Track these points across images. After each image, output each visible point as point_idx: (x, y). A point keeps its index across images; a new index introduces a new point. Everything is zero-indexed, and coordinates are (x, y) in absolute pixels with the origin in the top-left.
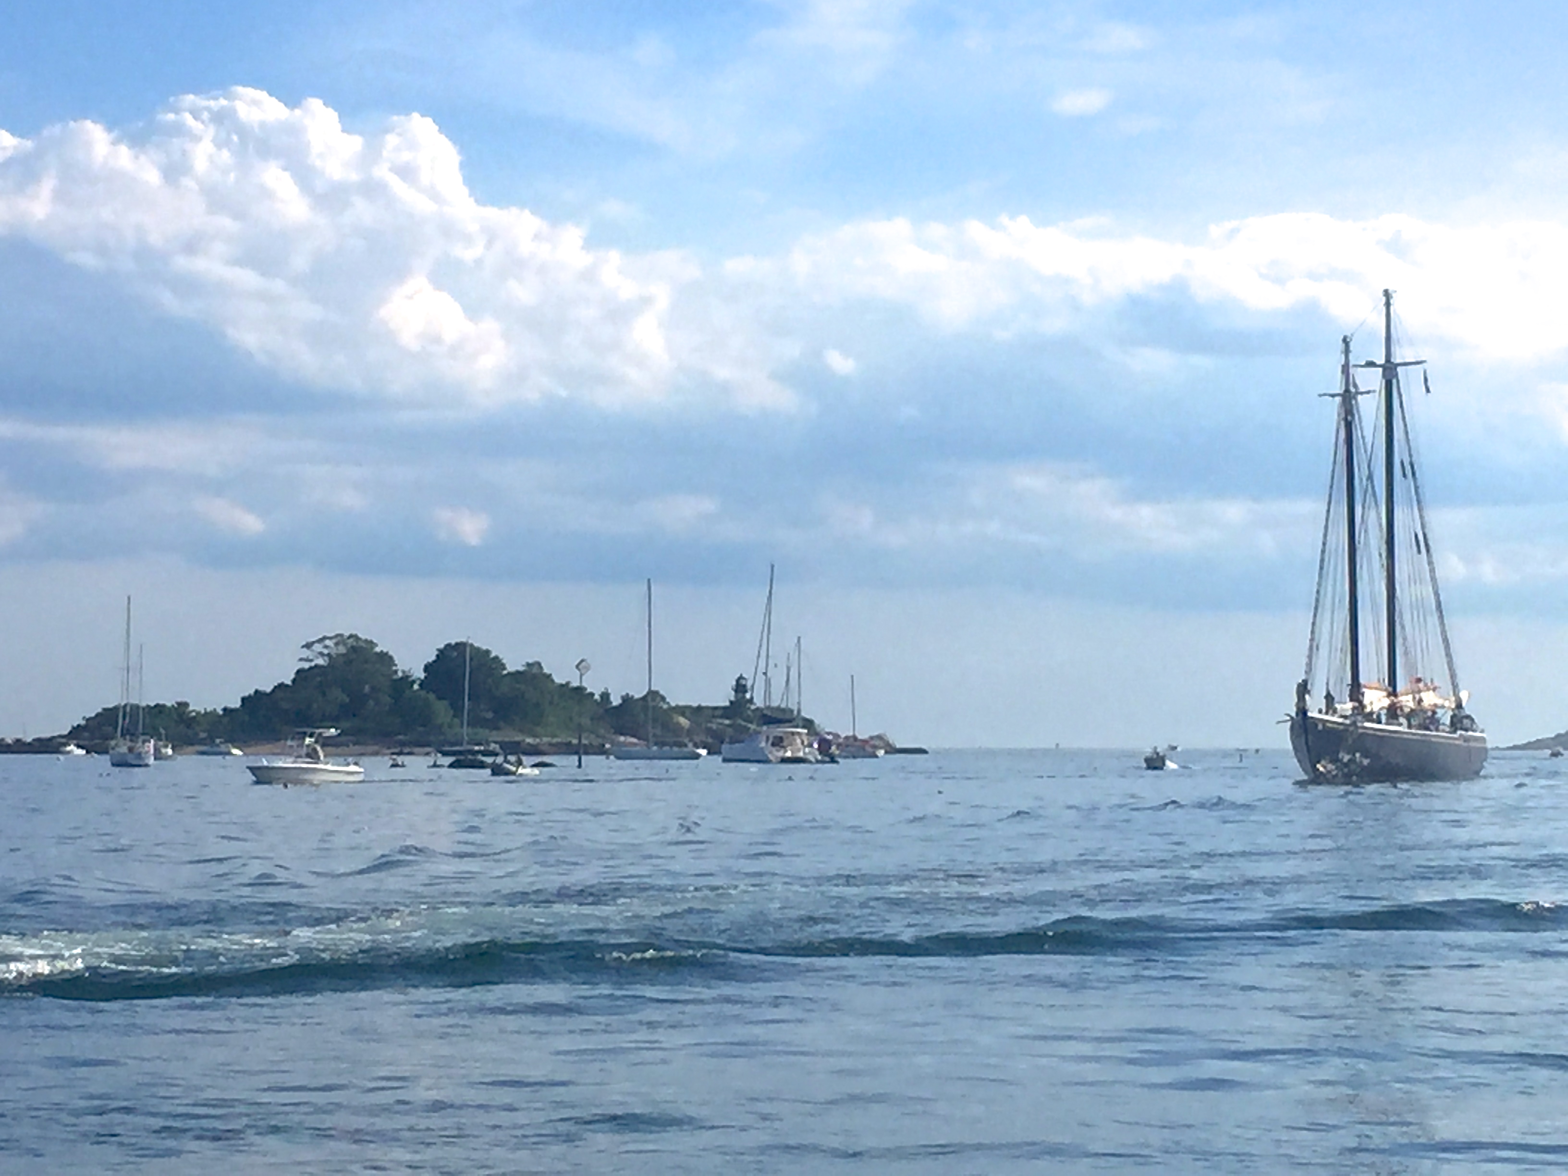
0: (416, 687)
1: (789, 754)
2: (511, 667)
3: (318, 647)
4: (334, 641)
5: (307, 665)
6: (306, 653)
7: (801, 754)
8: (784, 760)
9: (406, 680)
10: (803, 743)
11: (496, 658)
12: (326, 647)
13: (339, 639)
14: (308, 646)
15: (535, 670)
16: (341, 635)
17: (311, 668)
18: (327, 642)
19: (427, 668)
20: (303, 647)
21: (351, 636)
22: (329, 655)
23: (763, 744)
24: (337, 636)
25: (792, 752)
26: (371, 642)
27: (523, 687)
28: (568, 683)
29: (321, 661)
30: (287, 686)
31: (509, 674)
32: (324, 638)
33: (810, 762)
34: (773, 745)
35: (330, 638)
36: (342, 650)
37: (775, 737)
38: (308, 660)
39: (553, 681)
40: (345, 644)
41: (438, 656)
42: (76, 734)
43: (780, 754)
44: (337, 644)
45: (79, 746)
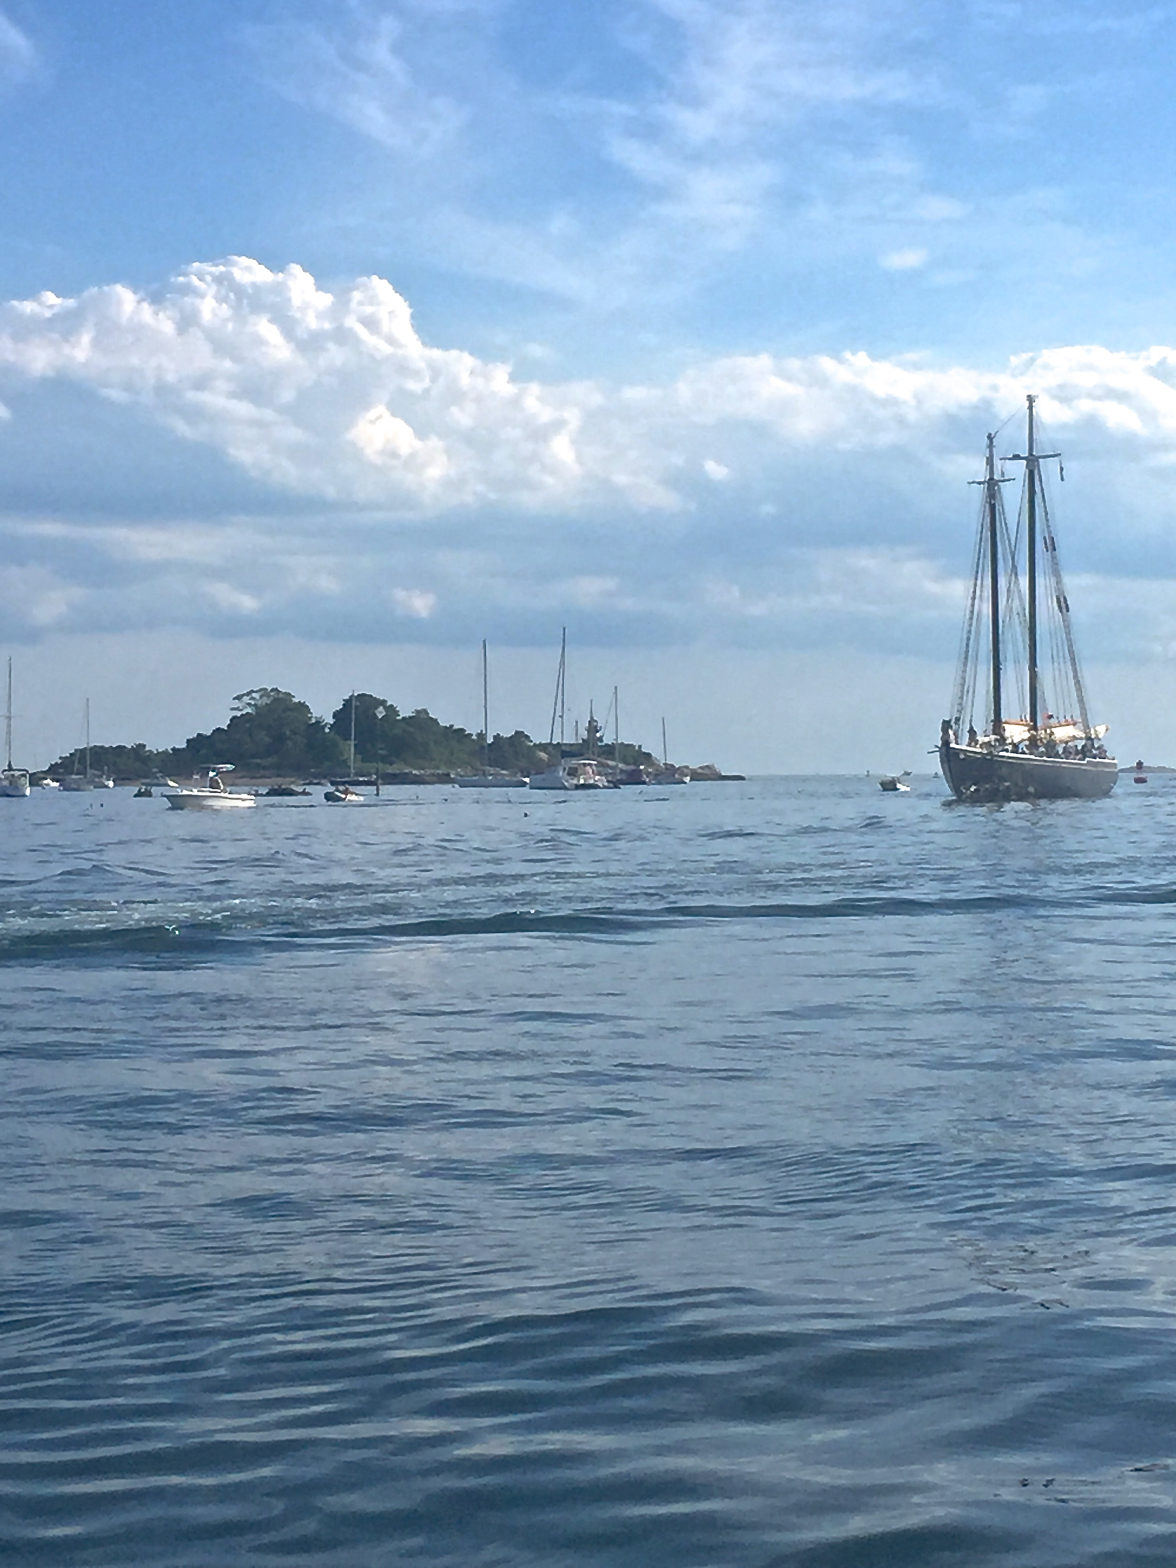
0: (327, 730)
1: (582, 782)
2: (402, 715)
3: (246, 699)
4: (260, 694)
5: (239, 714)
6: (237, 703)
7: (592, 782)
8: (578, 787)
9: (319, 725)
10: (593, 771)
11: (392, 706)
12: (253, 698)
13: (264, 692)
14: (239, 698)
15: (423, 716)
16: (266, 689)
17: (242, 715)
18: (254, 695)
19: (335, 715)
20: (235, 699)
21: (272, 690)
22: (255, 705)
23: (561, 773)
24: (261, 690)
25: (585, 780)
26: (289, 694)
27: (411, 729)
28: (452, 726)
29: (249, 710)
30: (223, 729)
31: (404, 718)
32: (252, 691)
33: (599, 787)
34: (569, 774)
35: (255, 692)
36: (266, 700)
37: (570, 768)
38: (237, 709)
39: (438, 724)
40: (269, 696)
41: (344, 705)
42: (54, 771)
43: (575, 782)
44: (261, 697)
45: (53, 780)
